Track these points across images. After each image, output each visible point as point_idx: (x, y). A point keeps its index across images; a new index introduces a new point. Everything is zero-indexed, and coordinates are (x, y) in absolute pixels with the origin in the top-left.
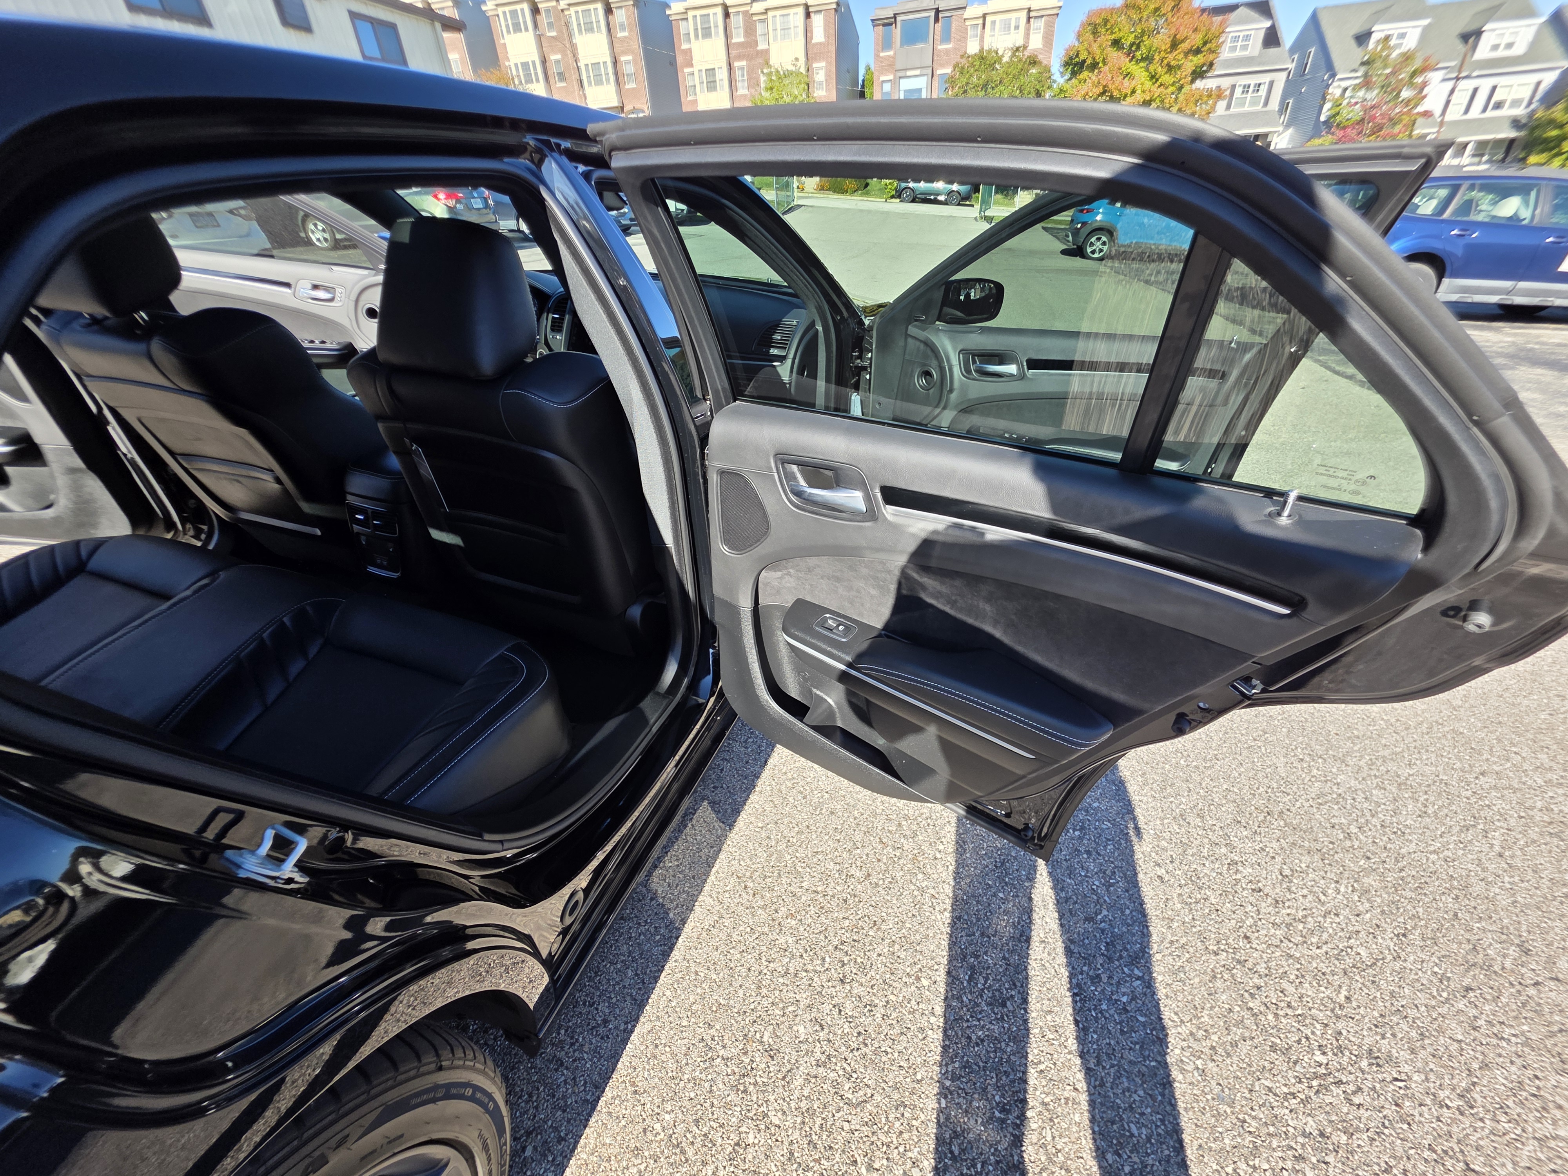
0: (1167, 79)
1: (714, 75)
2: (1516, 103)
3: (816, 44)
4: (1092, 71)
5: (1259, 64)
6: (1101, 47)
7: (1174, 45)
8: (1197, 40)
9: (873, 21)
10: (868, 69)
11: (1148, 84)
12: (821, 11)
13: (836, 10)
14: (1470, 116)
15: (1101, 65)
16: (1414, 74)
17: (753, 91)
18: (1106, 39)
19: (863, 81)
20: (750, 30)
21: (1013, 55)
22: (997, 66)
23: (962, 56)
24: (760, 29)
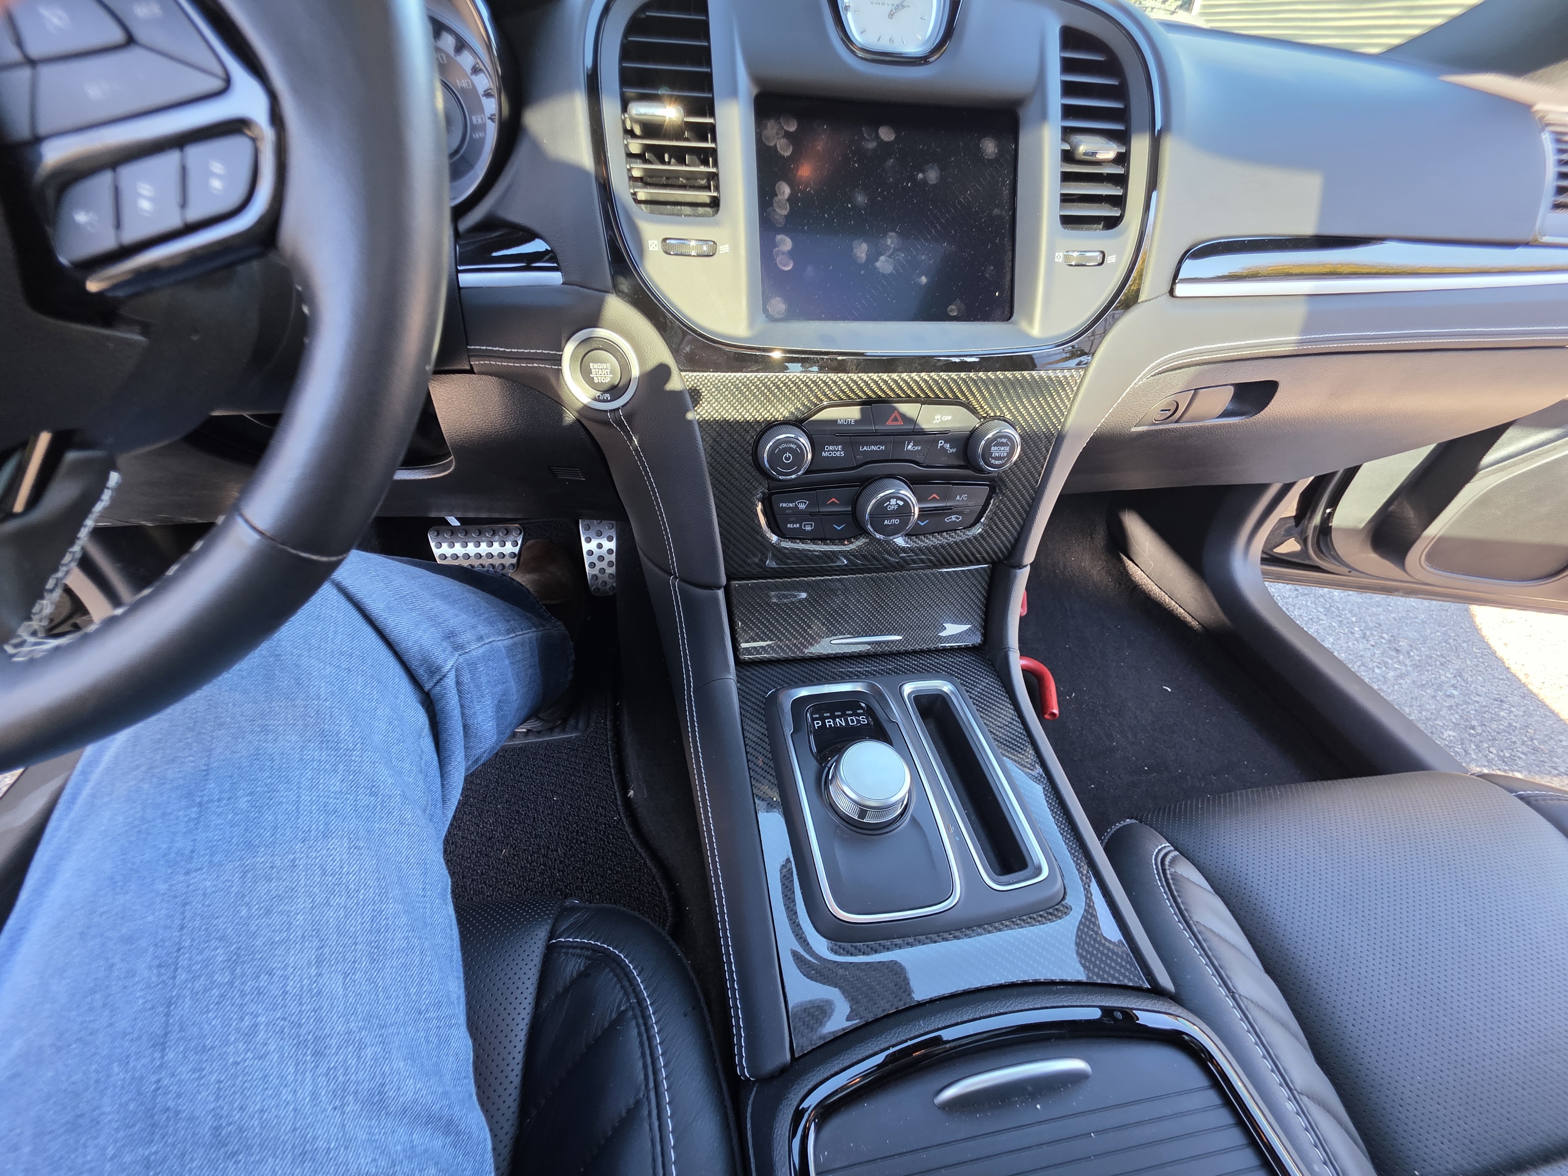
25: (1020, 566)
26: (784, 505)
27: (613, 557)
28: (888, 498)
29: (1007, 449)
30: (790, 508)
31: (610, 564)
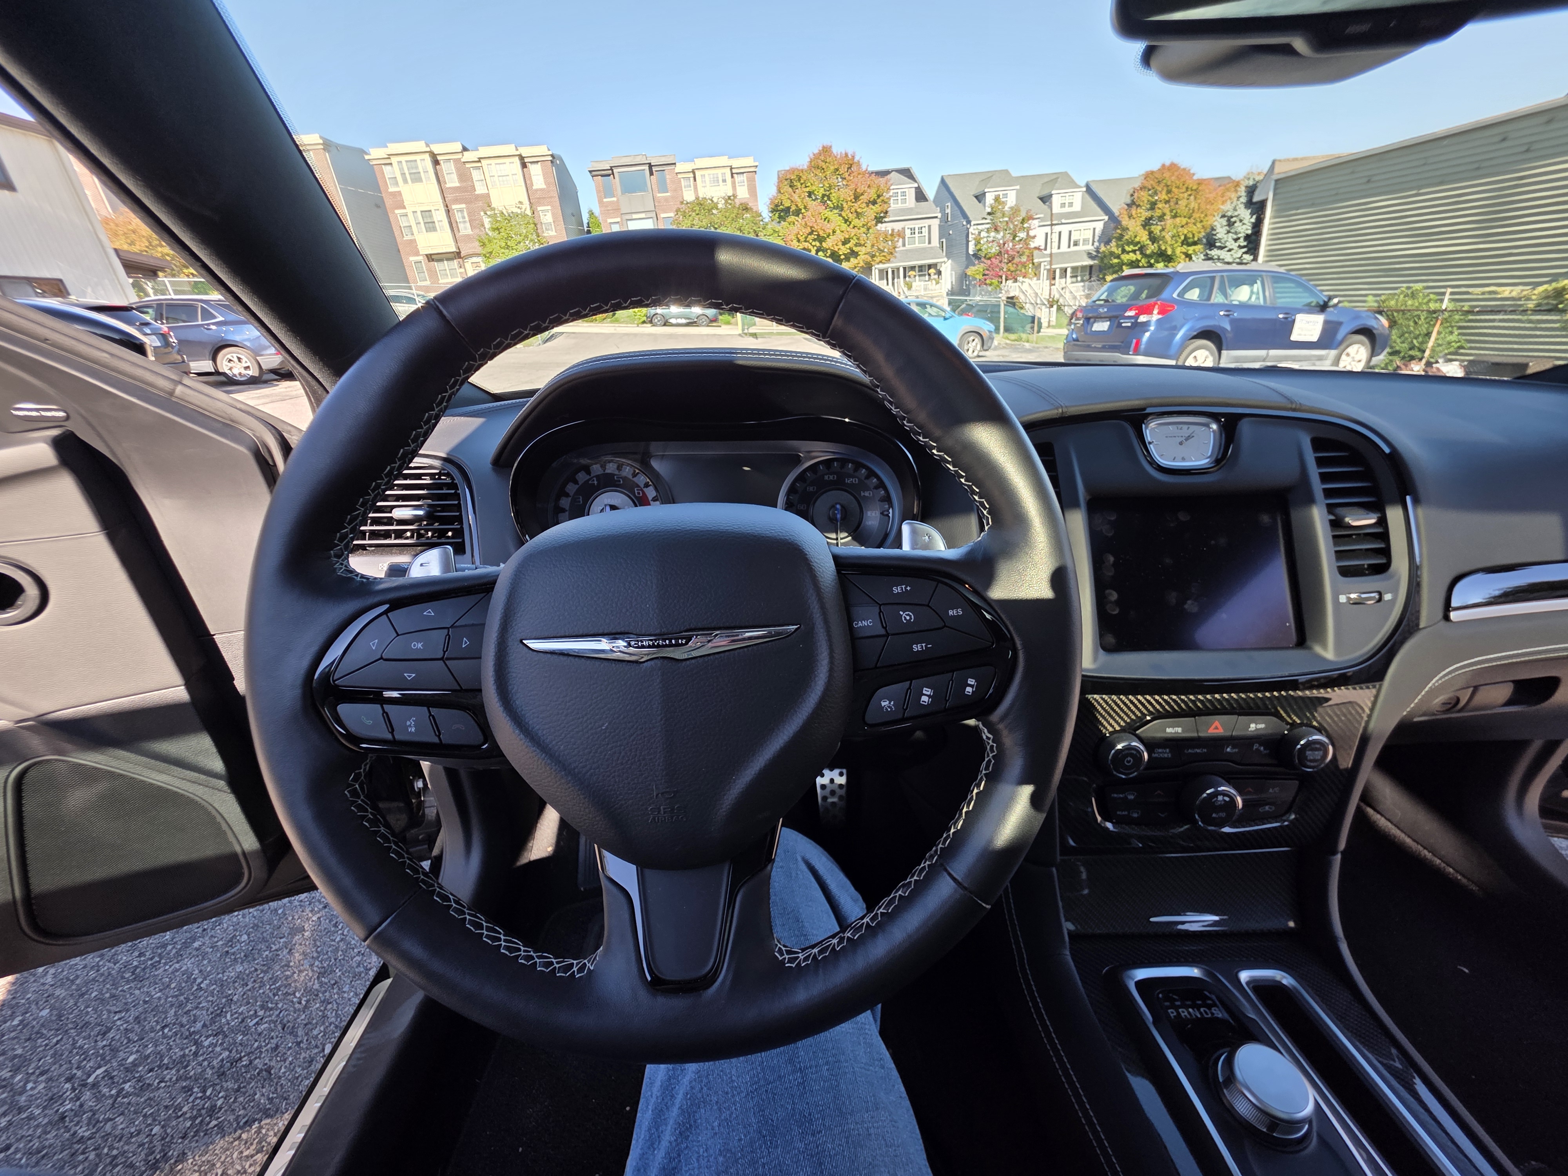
0: (856, 222)
1: (431, 216)
2: (1085, 241)
3: (537, 190)
4: (798, 215)
5: (918, 214)
6: (799, 198)
7: (857, 198)
8: (872, 194)
9: (590, 172)
10: (591, 213)
11: (844, 226)
12: (537, 162)
13: (552, 162)
14: (1061, 250)
15: (803, 211)
16: (1023, 221)
17: (477, 231)
18: (802, 191)
19: (588, 224)
20: (464, 175)
21: (726, 202)
22: (714, 211)
23: (682, 203)
24: (476, 175)
25: (1335, 853)
26: (1115, 795)
27: (843, 792)
28: (1216, 794)
29: (1321, 753)
30: (1120, 798)
31: (841, 797)
